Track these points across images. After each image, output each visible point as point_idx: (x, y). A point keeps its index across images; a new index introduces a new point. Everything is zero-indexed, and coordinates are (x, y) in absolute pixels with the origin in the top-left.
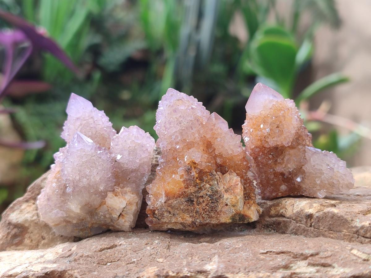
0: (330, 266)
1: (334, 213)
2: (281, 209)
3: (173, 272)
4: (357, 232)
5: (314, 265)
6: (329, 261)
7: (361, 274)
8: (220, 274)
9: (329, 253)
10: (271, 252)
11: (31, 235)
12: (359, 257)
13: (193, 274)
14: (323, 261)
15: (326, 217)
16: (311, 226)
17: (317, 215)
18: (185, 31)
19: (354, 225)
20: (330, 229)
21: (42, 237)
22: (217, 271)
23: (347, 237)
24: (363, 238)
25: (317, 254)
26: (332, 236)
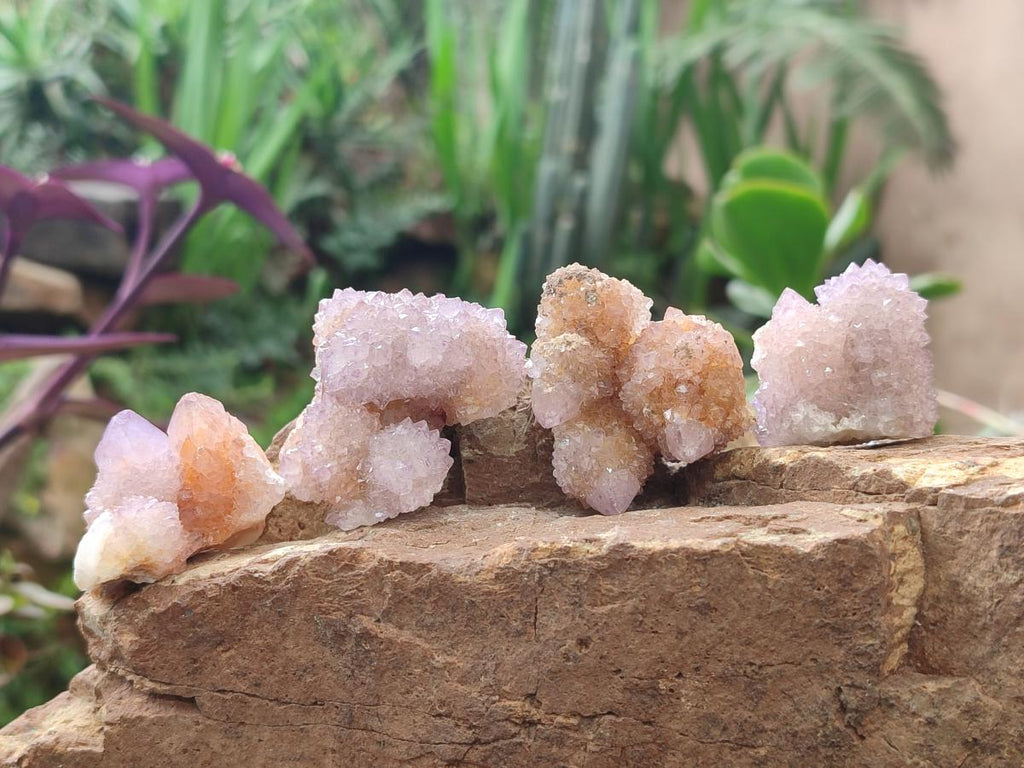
0: (804, 531)
1: (819, 458)
2: (733, 465)
3: (545, 542)
4: (855, 486)
5: (777, 532)
6: (802, 525)
7: (849, 537)
8: (621, 542)
9: (805, 515)
10: (709, 518)
11: (280, 520)
12: (851, 518)
13: (577, 544)
14: (792, 525)
15: (805, 467)
16: (781, 487)
17: (791, 465)
18: (548, 168)
19: (849, 476)
20: (812, 487)
21: (299, 524)
22: (617, 538)
23: (839, 497)
24: (864, 495)
25: (784, 517)
26: (815, 498)
